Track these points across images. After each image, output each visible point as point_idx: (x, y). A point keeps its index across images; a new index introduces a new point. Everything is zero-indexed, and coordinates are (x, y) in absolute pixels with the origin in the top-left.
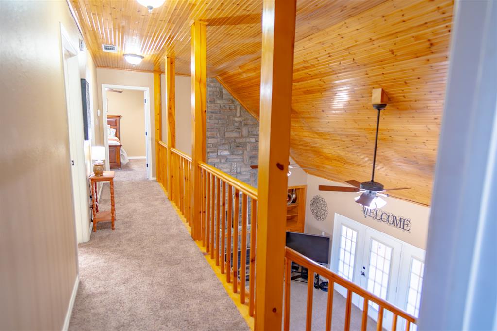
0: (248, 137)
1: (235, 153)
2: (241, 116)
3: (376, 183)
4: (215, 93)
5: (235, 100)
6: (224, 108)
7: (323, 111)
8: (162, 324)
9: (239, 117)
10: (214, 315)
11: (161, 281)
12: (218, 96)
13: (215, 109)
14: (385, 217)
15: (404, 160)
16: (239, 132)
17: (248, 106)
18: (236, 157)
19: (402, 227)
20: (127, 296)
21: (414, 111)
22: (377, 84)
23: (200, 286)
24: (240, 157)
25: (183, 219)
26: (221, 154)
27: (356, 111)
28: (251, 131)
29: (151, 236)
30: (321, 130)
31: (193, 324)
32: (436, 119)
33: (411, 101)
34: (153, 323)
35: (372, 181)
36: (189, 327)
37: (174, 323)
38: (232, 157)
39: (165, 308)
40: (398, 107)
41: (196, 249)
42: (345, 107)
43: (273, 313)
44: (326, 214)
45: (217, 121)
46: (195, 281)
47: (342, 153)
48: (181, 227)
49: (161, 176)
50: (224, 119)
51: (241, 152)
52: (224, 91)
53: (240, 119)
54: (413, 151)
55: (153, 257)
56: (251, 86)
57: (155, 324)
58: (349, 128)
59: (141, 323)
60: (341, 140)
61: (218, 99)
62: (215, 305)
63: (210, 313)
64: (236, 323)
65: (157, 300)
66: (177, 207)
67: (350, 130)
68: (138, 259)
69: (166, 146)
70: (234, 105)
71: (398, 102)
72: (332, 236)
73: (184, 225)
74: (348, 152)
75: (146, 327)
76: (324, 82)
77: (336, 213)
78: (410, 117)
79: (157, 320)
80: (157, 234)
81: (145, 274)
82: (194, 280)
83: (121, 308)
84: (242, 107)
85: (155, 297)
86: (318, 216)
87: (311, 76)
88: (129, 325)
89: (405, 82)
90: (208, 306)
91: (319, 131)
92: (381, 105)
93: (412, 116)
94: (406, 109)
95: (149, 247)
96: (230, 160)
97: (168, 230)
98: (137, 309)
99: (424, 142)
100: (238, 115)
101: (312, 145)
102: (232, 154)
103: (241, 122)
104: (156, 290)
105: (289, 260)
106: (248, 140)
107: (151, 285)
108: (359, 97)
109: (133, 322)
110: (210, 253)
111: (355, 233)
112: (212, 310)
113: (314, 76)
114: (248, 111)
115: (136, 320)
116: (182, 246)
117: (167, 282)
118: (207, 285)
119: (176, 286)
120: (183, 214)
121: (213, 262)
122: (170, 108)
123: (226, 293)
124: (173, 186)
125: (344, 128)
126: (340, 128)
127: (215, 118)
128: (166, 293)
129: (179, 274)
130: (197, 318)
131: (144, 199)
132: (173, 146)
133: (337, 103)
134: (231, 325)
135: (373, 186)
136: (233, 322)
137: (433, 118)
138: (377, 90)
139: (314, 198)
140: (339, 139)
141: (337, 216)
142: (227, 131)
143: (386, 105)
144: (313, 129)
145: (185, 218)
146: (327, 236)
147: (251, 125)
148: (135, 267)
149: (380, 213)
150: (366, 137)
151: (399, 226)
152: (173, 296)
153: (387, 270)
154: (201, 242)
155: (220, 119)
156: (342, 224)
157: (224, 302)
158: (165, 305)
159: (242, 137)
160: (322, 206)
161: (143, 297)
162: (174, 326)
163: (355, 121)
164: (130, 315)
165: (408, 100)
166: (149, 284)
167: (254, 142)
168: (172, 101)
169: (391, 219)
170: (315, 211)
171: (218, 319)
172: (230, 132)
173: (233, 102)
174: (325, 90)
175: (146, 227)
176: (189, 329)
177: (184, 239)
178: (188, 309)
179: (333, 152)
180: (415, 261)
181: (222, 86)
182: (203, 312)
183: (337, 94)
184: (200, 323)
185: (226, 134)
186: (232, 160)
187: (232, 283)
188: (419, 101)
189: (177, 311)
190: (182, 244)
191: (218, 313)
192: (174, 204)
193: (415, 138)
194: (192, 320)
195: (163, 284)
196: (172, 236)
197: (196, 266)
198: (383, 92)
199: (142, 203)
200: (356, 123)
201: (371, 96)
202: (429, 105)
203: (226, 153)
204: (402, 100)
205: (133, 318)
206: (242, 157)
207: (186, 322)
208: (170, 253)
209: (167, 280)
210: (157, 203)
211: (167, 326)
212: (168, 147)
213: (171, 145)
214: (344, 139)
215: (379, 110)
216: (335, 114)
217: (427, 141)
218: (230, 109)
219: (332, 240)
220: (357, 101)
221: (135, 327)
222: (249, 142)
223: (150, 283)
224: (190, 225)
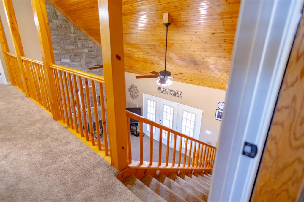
0: (83, 48)
1: (74, 60)
2: (75, 33)
3: (167, 71)
4: (50, 13)
5: (69, 21)
6: (60, 26)
7: (133, 28)
8: (45, 176)
9: (74, 34)
10: (83, 161)
11: (37, 151)
12: (54, 17)
13: (53, 27)
14: (169, 92)
15: (179, 58)
16: (75, 45)
17: (80, 26)
18: (76, 63)
19: (178, 96)
20: (9, 166)
21: (185, 28)
22: (166, 9)
23: (68, 147)
24: (78, 63)
25: (43, 108)
26: (64, 61)
27: (153, 28)
28: (85, 45)
29: (19, 123)
30: (132, 42)
31: (69, 170)
32: (196, 33)
33: (184, 21)
34: (37, 177)
35: (165, 70)
36: (67, 172)
37: (54, 173)
38: (72, 63)
39: (44, 166)
40: (177, 25)
41: (59, 126)
42: (147, 26)
43: (122, 150)
44: (138, 95)
45: (56, 37)
46: (64, 145)
47: (146, 57)
48: (43, 113)
49: (15, 80)
50: (62, 35)
51: (79, 60)
52: (58, 13)
53: (74, 35)
54: (184, 53)
55: (24, 137)
56: (80, 9)
57: (39, 177)
58: (149, 40)
59: (28, 180)
60: (145, 48)
61: (55, 19)
62: (82, 156)
63: (79, 161)
64: (98, 162)
65: (37, 163)
66: (36, 101)
67: (150, 41)
68: (11, 141)
69: (15, 55)
70: (68, 25)
71: (177, 22)
72: (142, 107)
73: (45, 112)
74: (149, 55)
75: (32, 181)
76: (133, 7)
77: (143, 94)
78: (183, 32)
79: (40, 175)
80: (24, 121)
81: (21, 149)
82: (62, 145)
83: (6, 175)
84: (75, 26)
85: (34, 161)
86: (133, 97)
87: (124, 3)
88: (17, 184)
89: (181, 9)
90: (77, 157)
91: (132, 43)
92: (168, 23)
93: (184, 31)
94: (181, 27)
95: (19, 131)
96: (72, 66)
97: (32, 117)
98: (21, 173)
99: (189, 47)
100: (73, 32)
101: (127, 53)
102: (72, 61)
103: (75, 38)
104: (34, 157)
105: (128, 118)
106: (82, 51)
107: (29, 154)
108: (155, 19)
109: (20, 181)
110: (71, 126)
111: (155, 103)
112: (81, 159)
113: (126, 2)
114: (80, 30)
115: (22, 179)
116: (47, 126)
117: (41, 151)
118: (74, 145)
119: (49, 151)
120: (42, 105)
121: (74, 131)
122: (12, 23)
123: (88, 147)
124: (29, 86)
125: (147, 40)
126: (144, 40)
127: (54, 34)
128: (43, 157)
129: (50, 143)
130: (70, 166)
131: (3, 99)
132: (23, 55)
133: (141, 23)
134: (95, 164)
135: (166, 73)
136: (96, 162)
137: (194, 32)
138: (166, 13)
139: (130, 87)
140: (144, 47)
141: (144, 95)
142: (66, 45)
143: (170, 24)
144: (128, 41)
145: (44, 107)
146: (140, 107)
147: (84, 40)
148: (10, 146)
149: (167, 90)
150: (159, 45)
151: (176, 96)
152: (48, 157)
153: (171, 120)
154: (62, 121)
155: (58, 35)
156: (148, 99)
157: (87, 152)
158: (44, 164)
159: (78, 48)
160: (136, 90)
161: (24, 163)
162: (55, 175)
163: (153, 35)
164: (16, 178)
165: (182, 20)
166: (27, 155)
167: (87, 52)
168: (13, 16)
169: (173, 93)
170: (132, 94)
171: (86, 163)
172: (68, 45)
173: (67, 22)
174: (134, 13)
175: (12, 118)
176: (67, 173)
177: (48, 121)
178: (62, 163)
179: (140, 56)
180: (184, 112)
181: (55, 9)
182: (74, 161)
183: (141, 16)
184: (74, 168)
185: (65, 46)
186: (73, 66)
187: (90, 140)
188: (188, 21)
189: (54, 166)
190: (47, 124)
191: (85, 159)
192: (33, 100)
193: (185, 45)
194: (67, 168)
195: (39, 152)
196: (38, 121)
197: (62, 136)
198: (169, 15)
199: (3, 101)
200: (153, 36)
201: (162, 18)
202: (192, 24)
203: (68, 61)
204: (179, 21)
205: (20, 179)
206: (80, 63)
207: (63, 170)
208: (39, 132)
209: (41, 149)
210: (17, 100)
211: (49, 176)
212: (18, 56)
213: (20, 54)
214: (147, 48)
215: (167, 27)
216: (140, 30)
217: (191, 46)
218: (65, 27)
219: (142, 109)
220: (154, 21)
221: (23, 184)
222: (84, 52)
223: (27, 153)
224: (50, 111)
